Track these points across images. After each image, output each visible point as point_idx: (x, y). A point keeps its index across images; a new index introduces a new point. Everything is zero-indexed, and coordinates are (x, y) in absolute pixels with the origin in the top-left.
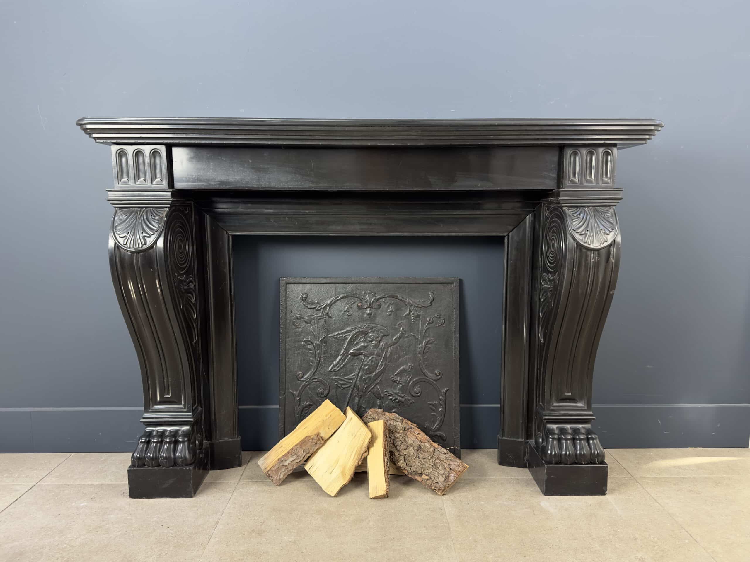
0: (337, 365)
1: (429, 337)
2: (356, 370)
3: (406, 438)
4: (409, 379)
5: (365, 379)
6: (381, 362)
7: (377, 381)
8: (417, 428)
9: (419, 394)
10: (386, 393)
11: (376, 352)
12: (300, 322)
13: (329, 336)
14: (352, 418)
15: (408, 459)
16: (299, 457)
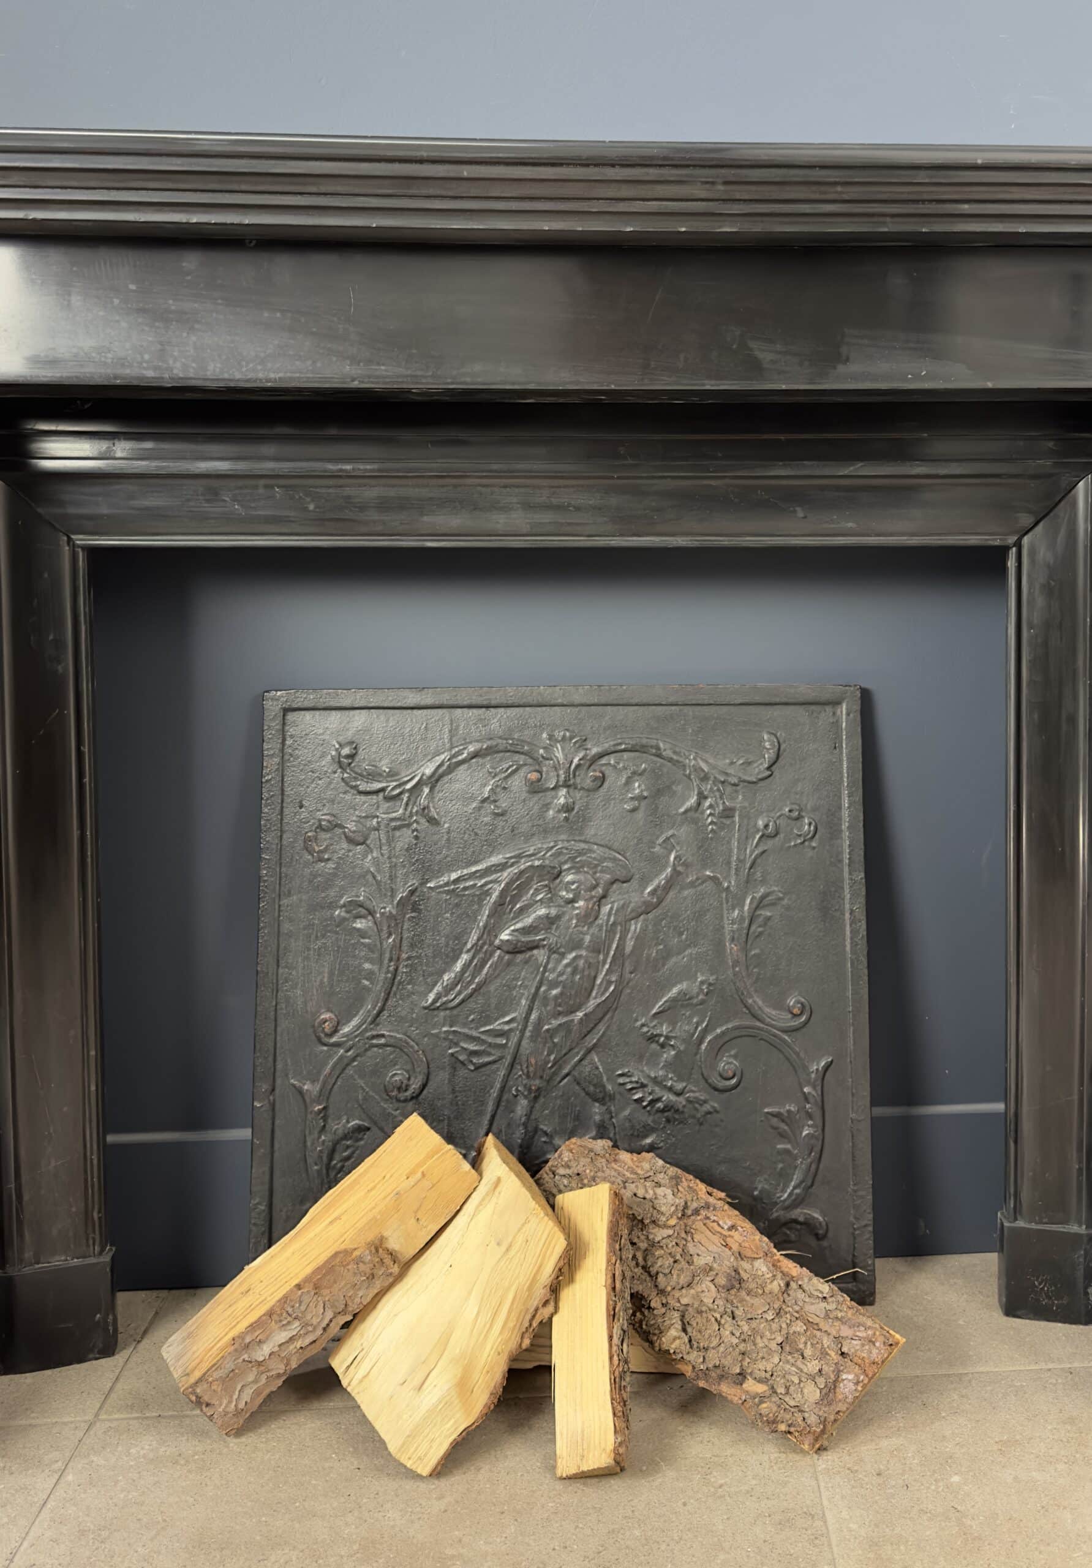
0: (457, 985)
1: (763, 882)
2: (518, 1003)
3: (690, 1245)
4: (700, 1028)
5: (552, 1033)
6: (604, 973)
7: (593, 1040)
8: (726, 1207)
9: (734, 1081)
10: (621, 1080)
11: (588, 938)
12: (330, 838)
13: (428, 885)
14: (499, 1180)
15: (696, 1321)
16: (310, 1328)
